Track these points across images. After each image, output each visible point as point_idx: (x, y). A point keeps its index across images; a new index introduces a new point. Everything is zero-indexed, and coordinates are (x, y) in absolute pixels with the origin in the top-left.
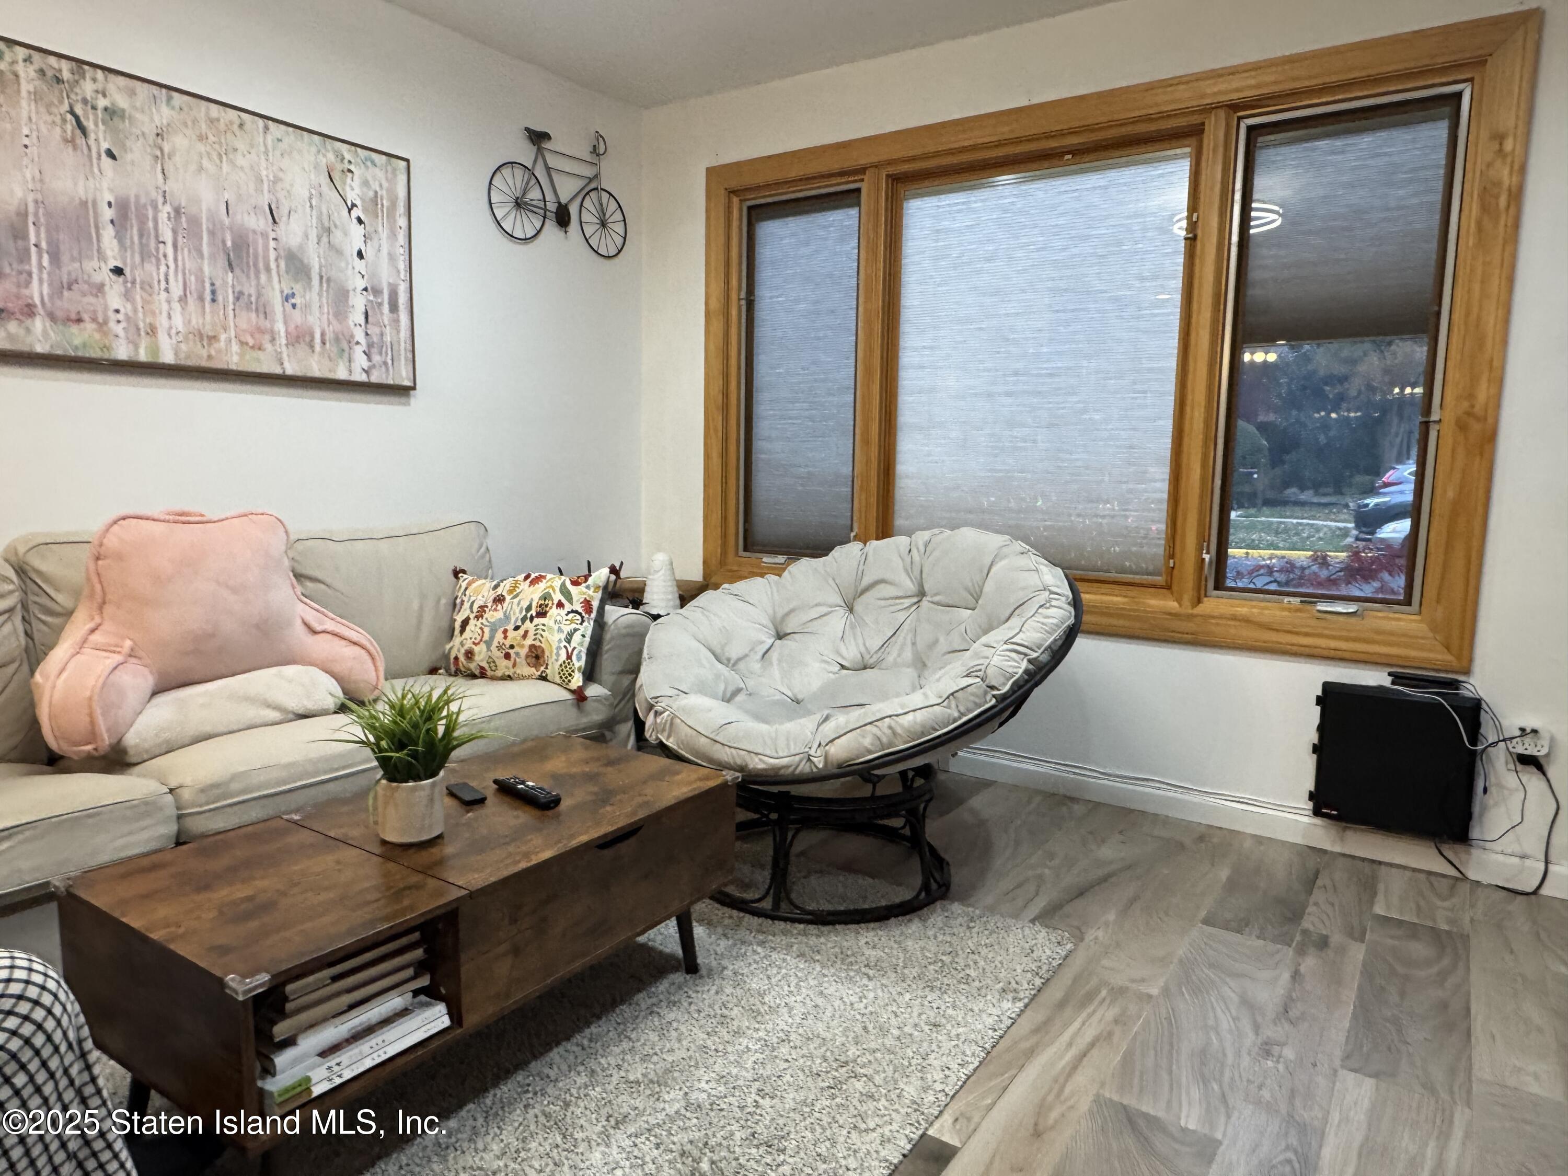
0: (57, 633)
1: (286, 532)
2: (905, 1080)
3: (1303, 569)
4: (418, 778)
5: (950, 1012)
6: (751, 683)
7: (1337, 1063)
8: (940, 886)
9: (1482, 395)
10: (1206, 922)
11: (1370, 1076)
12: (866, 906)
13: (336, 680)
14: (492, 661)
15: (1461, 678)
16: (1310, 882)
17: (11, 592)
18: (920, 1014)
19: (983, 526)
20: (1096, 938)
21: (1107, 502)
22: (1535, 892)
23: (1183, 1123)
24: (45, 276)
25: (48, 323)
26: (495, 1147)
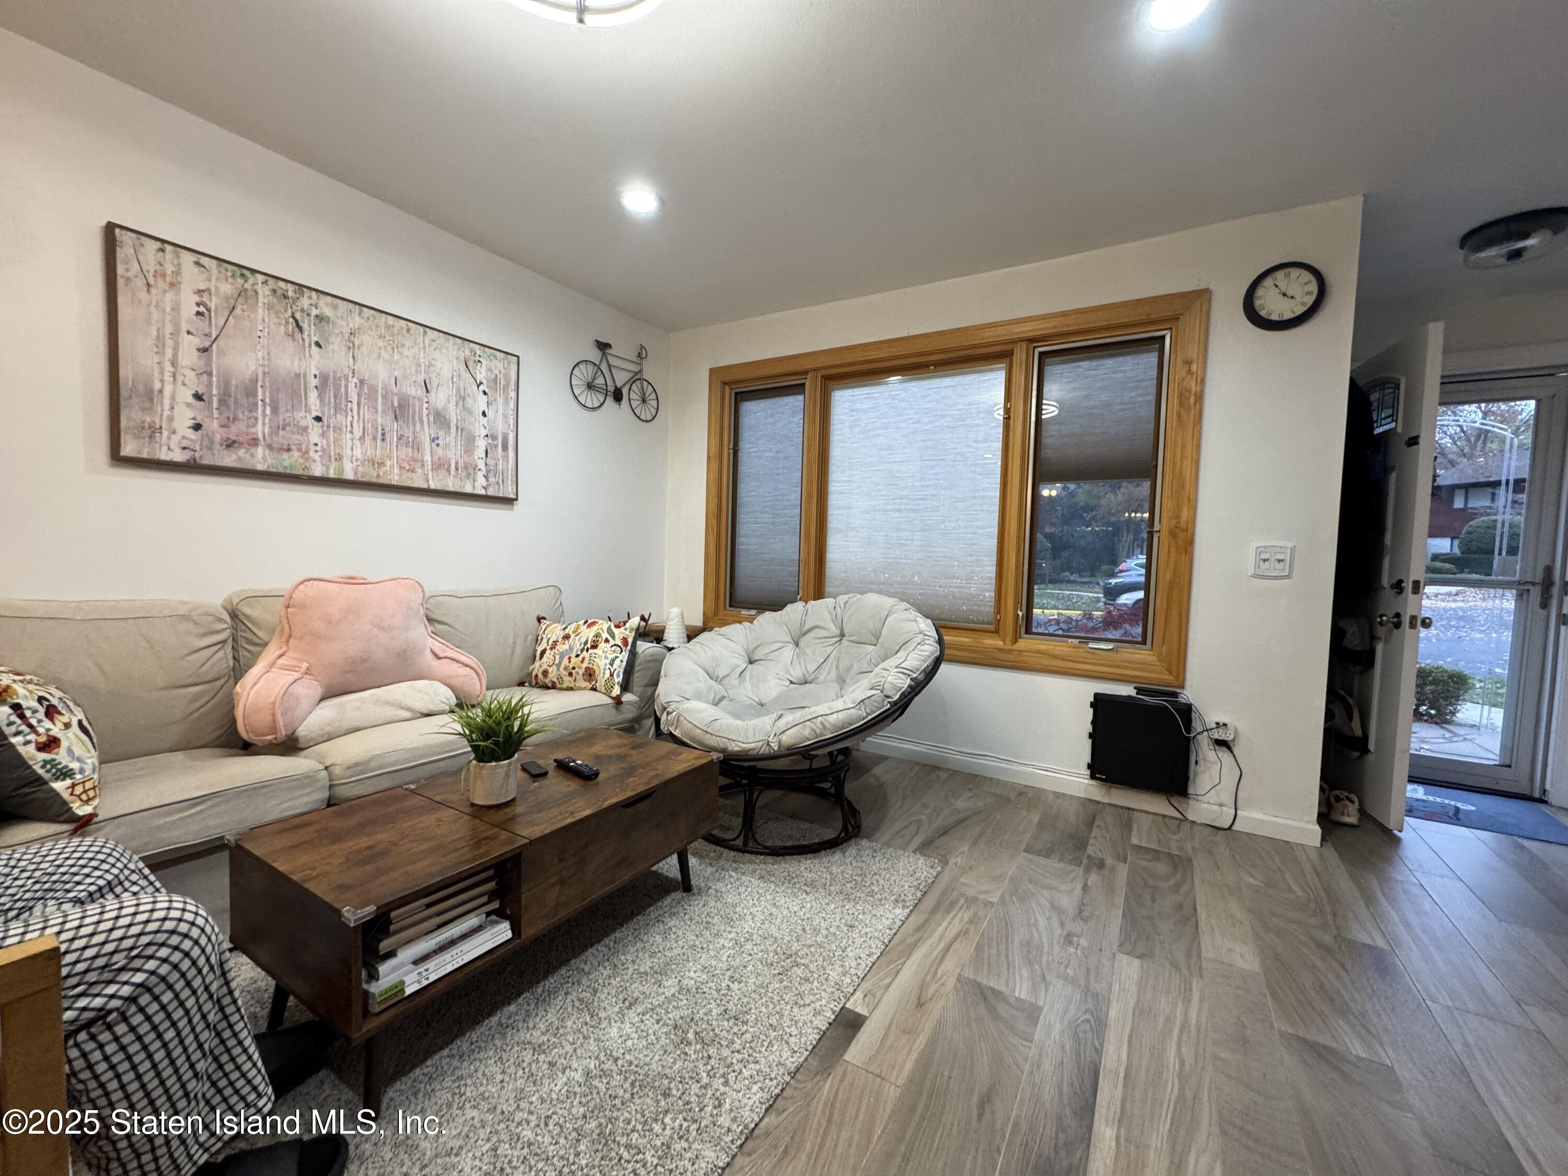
0: (256, 657)
1: (423, 591)
2: (830, 967)
3: (1077, 621)
4: (498, 759)
5: (861, 916)
6: (732, 693)
7: (1115, 948)
8: (854, 828)
9: (1185, 514)
10: (1028, 850)
11: (1137, 957)
12: (806, 843)
13: (453, 691)
14: (560, 678)
15: (1178, 691)
16: (1090, 823)
17: (224, 630)
18: (841, 919)
19: (880, 592)
20: (956, 864)
21: (958, 578)
22: (1230, 828)
23: (1017, 994)
24: (267, 421)
25: (267, 452)
26: (542, 1026)
